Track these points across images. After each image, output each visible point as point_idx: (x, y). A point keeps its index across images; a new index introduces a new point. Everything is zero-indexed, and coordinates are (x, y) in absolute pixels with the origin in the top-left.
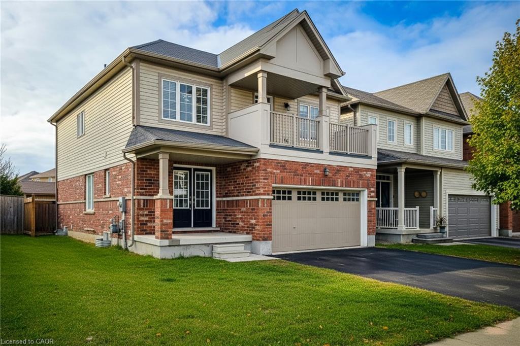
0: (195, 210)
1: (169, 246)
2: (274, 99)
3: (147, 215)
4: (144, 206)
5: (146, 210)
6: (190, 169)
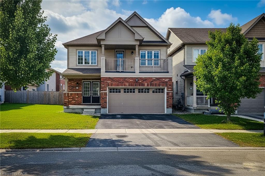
0: (92, 97)
1: (67, 108)
2: (125, 51)
3: (72, 98)
4: (70, 95)
5: (72, 97)
6: (90, 82)
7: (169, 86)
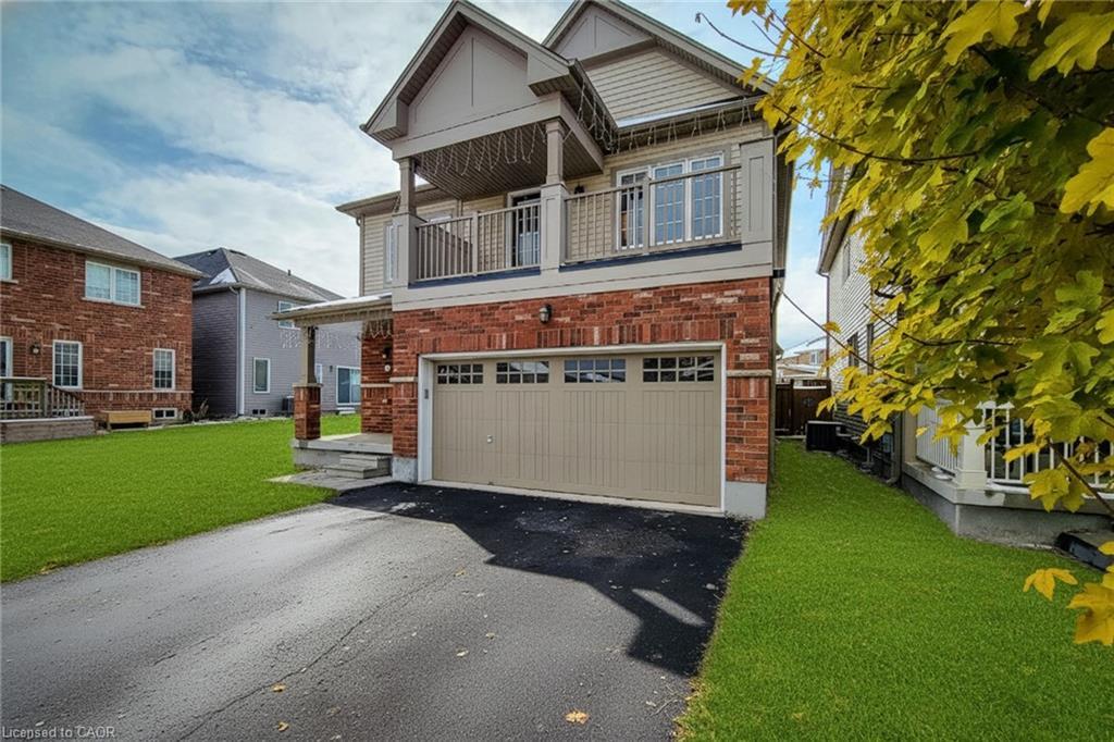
7: (749, 335)
